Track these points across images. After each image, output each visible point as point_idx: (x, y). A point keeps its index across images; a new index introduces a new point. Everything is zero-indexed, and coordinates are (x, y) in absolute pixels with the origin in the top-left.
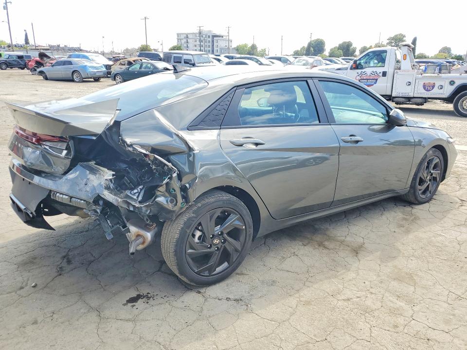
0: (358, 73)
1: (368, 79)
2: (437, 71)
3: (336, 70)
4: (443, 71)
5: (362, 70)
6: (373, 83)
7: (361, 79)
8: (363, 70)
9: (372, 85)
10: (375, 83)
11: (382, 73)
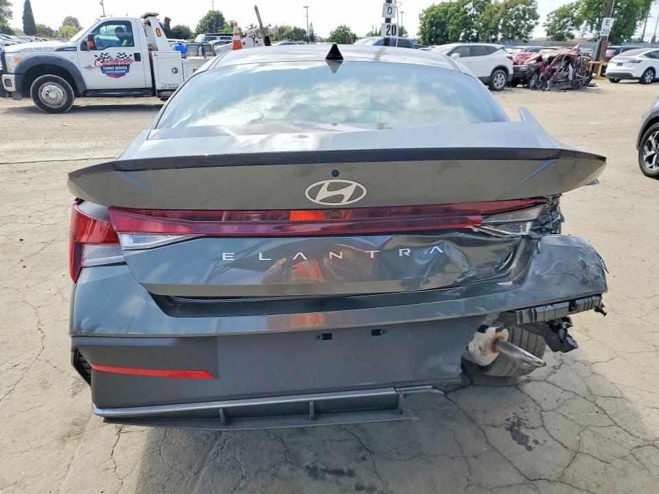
0: (96, 56)
1: (115, 66)
2: (200, 53)
3: (56, 51)
4: (207, 53)
5: (102, 51)
6: (124, 71)
7: (104, 66)
8: (104, 52)
9: (123, 74)
10: (128, 71)
11: (133, 56)
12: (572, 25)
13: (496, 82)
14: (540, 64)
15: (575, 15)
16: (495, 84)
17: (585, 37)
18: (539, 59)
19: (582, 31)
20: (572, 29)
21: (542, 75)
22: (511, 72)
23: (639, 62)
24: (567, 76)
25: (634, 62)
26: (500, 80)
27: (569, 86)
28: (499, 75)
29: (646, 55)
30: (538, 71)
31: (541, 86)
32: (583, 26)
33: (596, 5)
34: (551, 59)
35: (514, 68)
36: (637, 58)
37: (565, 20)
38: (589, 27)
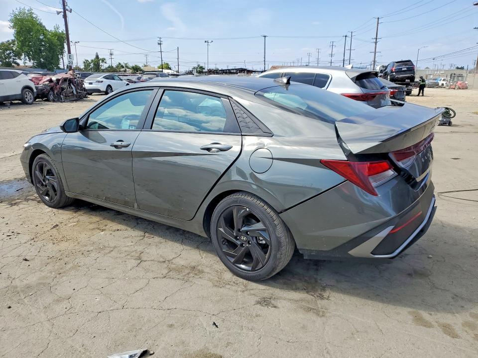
12: (15, 56)
13: (26, 98)
14: (52, 84)
15: (14, 49)
16: (27, 99)
17: (26, 65)
18: (51, 81)
19: (23, 60)
20: (16, 59)
21: (55, 92)
22: (35, 90)
23: (102, 82)
24: (73, 92)
25: (99, 82)
26: (29, 97)
27: (75, 98)
28: (27, 93)
29: (103, 77)
30: (52, 89)
31: (58, 99)
32: (23, 57)
33: (27, 43)
34: (58, 80)
35: (36, 87)
36: (99, 79)
37: (8, 52)
38: (27, 58)
